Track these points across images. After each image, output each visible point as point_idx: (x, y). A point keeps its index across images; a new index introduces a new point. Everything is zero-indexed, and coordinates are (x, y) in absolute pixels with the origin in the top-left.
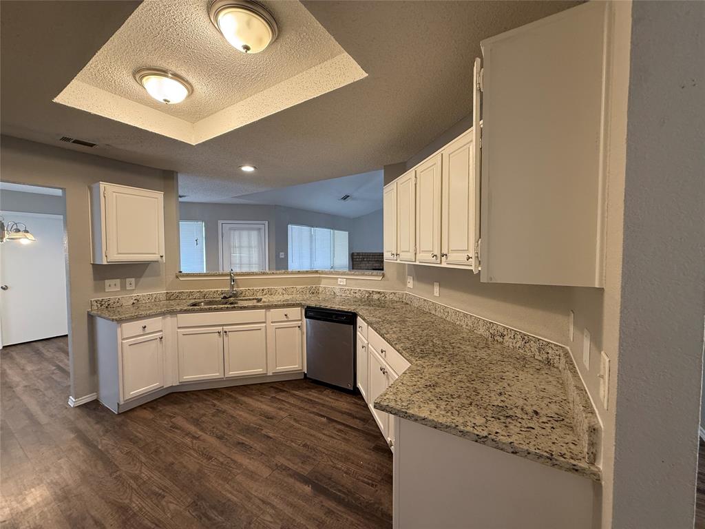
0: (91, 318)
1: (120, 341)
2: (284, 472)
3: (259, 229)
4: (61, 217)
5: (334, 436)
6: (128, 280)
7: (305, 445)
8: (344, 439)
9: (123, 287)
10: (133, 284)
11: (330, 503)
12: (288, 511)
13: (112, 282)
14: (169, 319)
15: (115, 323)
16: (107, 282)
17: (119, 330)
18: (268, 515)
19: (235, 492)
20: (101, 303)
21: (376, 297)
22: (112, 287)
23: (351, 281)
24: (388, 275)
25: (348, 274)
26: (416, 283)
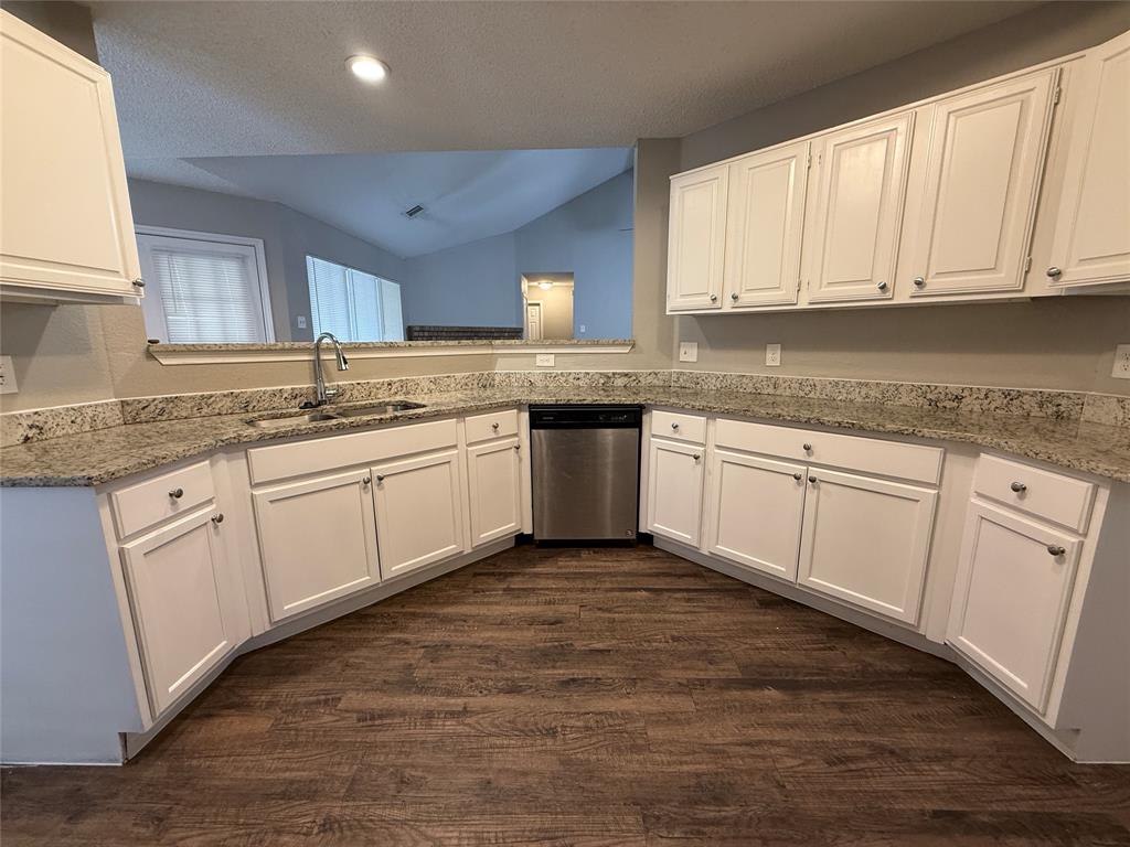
2: (708, 690)
3: (242, 259)
5: (693, 610)
7: (674, 639)
8: (709, 608)
11: (824, 695)
12: (796, 736)
18: (785, 759)
19: (685, 758)
21: (620, 382)
23: (566, 359)
24: (639, 343)
25: (563, 346)
26: (708, 352)
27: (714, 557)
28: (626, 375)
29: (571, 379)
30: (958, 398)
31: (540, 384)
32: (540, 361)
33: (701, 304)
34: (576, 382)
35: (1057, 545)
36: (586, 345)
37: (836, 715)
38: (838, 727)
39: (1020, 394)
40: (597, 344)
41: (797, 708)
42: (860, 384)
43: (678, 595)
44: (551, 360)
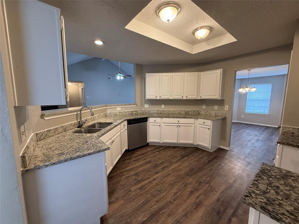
7: (169, 157)
11: (190, 155)
12: (192, 161)
18: (194, 163)
21: (134, 113)
23: (123, 108)
24: (138, 104)
25: (123, 105)
26: (151, 106)
27: (163, 143)
28: (135, 111)
29: (125, 113)
30: (189, 112)
31: (118, 115)
32: (118, 109)
33: (153, 97)
34: (126, 114)
35: (208, 128)
36: (128, 105)
37: (194, 157)
38: (195, 158)
39: (195, 111)
40: (130, 105)
41: (190, 158)
42: (177, 110)
43: (162, 151)
44: (120, 109)
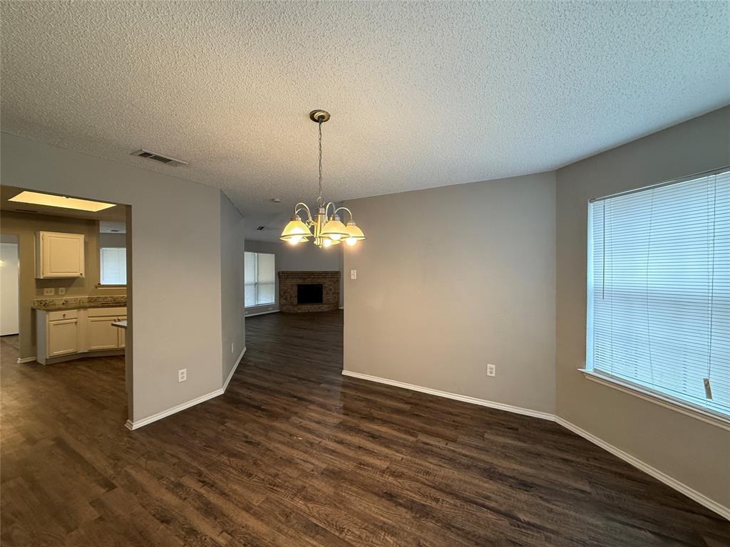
0: (34, 311)
1: (47, 322)
4: (16, 245)
6: (60, 289)
9: (57, 293)
10: (64, 291)
13: (49, 290)
14: (82, 312)
15: (45, 312)
16: (46, 290)
17: (47, 316)
20: (41, 302)
22: (49, 294)
